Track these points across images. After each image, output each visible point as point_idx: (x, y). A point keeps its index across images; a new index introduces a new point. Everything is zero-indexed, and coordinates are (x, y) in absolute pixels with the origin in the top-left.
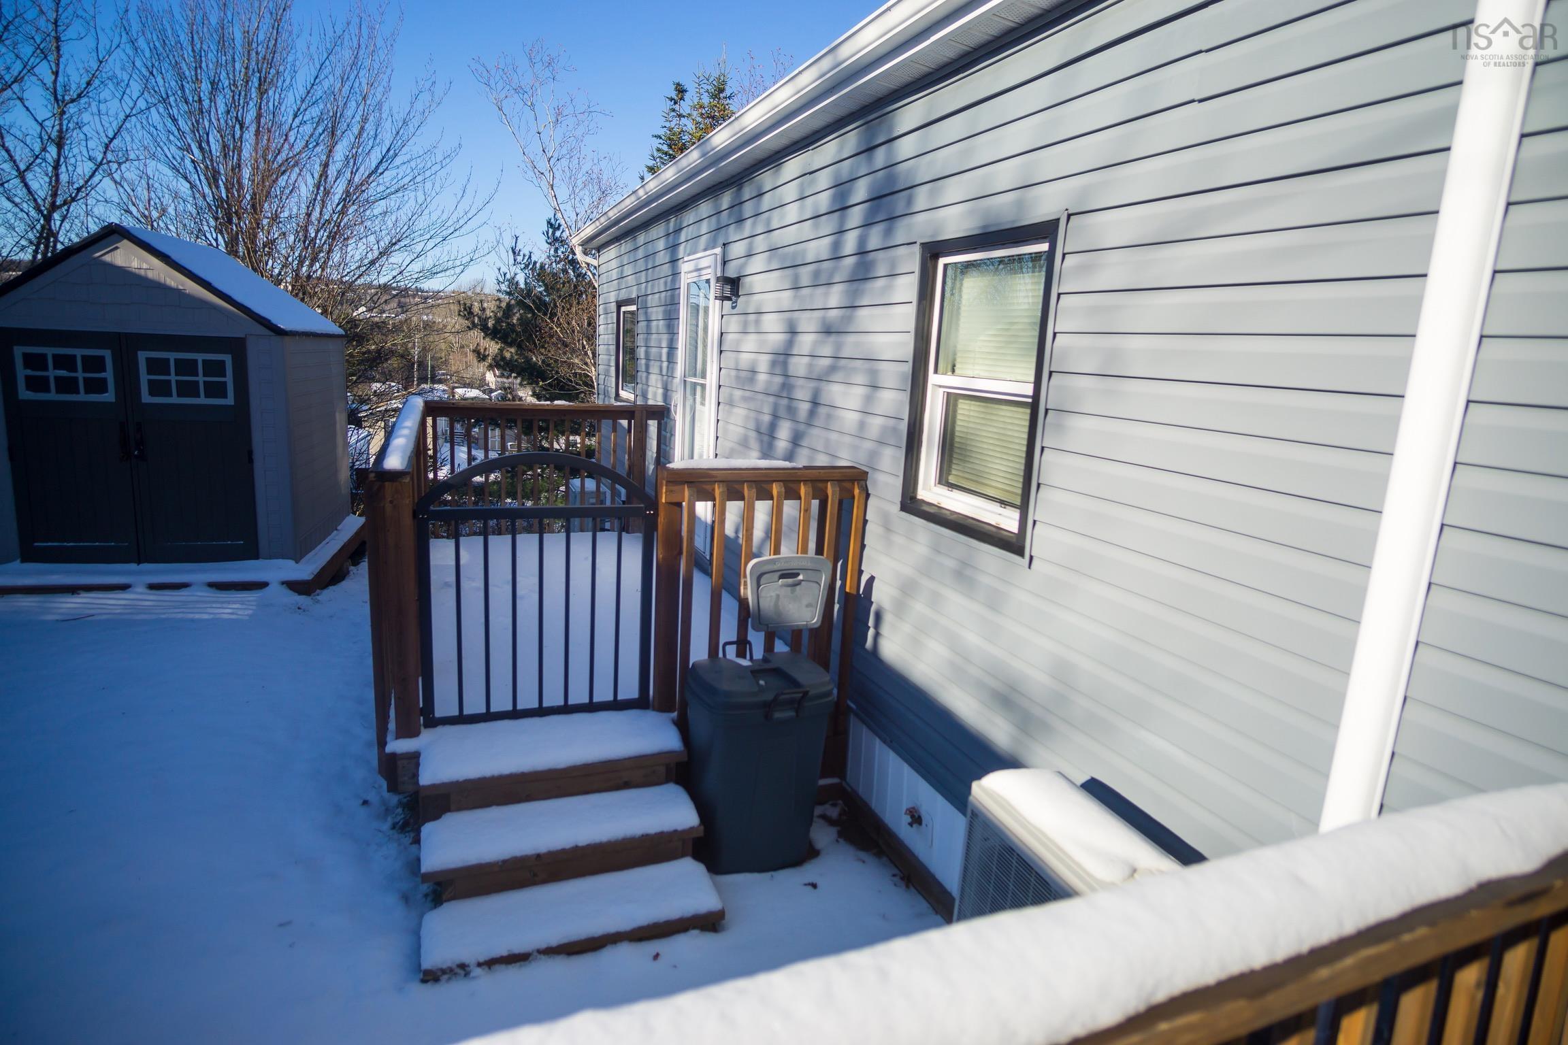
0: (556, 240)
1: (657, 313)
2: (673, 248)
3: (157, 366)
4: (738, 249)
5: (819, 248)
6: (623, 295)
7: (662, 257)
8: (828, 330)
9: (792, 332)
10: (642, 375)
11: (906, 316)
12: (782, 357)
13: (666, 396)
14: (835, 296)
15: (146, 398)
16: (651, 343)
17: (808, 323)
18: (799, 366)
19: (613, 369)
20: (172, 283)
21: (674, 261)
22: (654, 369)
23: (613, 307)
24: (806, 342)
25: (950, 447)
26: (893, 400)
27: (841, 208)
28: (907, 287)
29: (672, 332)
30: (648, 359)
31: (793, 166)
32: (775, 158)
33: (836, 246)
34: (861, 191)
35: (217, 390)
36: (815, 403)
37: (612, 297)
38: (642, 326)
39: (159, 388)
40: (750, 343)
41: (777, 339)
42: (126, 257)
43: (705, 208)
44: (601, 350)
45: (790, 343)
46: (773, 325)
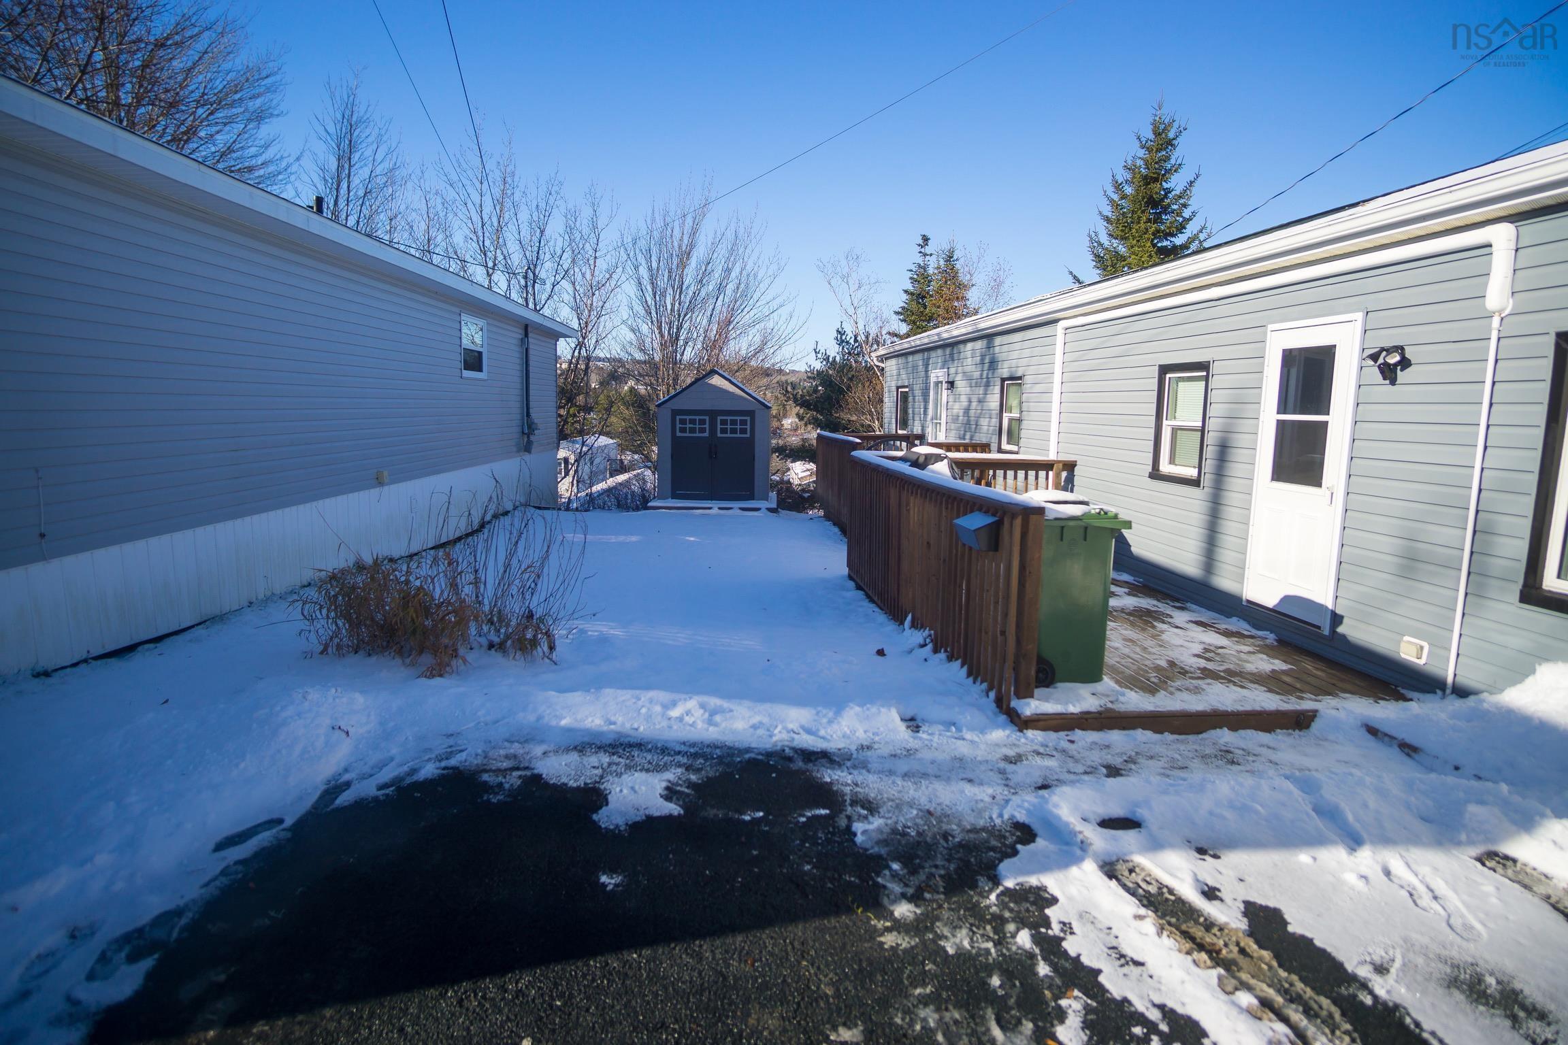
0: (843, 341)
1: (918, 393)
2: (926, 366)
3: (724, 422)
4: (952, 370)
5: (977, 374)
6: (899, 384)
7: (921, 368)
8: (980, 401)
9: (970, 402)
10: (910, 422)
11: (997, 397)
12: (967, 410)
13: (923, 430)
14: (981, 391)
15: (719, 435)
16: (916, 405)
17: (974, 399)
18: (972, 413)
19: (894, 421)
20: (731, 390)
21: (927, 371)
22: (917, 418)
23: (894, 389)
24: (974, 404)
25: (1010, 433)
26: (995, 421)
27: (982, 363)
28: (997, 389)
29: (926, 401)
30: (914, 414)
31: (970, 346)
32: (965, 342)
33: (981, 375)
34: (987, 360)
35: (743, 431)
36: (977, 425)
37: (893, 384)
38: (910, 399)
39: (724, 431)
40: (957, 406)
41: (965, 404)
42: (716, 381)
43: (940, 352)
44: (886, 410)
45: (969, 405)
46: (964, 398)
